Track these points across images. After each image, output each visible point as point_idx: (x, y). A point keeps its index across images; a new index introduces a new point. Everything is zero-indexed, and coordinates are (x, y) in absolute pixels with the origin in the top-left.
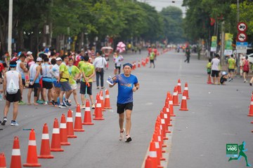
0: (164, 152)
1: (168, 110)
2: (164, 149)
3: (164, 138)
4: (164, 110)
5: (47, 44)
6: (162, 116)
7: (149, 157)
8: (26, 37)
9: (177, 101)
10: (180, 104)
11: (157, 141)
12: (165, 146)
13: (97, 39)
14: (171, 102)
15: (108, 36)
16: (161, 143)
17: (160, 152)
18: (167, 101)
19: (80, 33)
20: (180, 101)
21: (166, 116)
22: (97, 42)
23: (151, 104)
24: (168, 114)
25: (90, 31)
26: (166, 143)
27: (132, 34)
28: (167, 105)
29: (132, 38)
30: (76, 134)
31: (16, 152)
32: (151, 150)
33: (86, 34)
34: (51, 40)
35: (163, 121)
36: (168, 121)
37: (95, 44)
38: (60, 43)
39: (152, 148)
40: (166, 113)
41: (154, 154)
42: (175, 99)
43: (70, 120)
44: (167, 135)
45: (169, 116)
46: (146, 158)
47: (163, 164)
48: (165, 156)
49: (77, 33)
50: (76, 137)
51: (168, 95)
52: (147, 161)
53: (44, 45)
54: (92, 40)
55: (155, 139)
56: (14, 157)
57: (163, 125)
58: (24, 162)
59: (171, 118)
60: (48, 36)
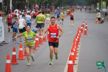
0: (77, 53)
1: (79, 35)
2: (77, 52)
3: (77, 47)
4: (77, 35)
5: (27, 7)
6: (76, 37)
7: (71, 55)
8: (18, 4)
9: (83, 31)
10: (84, 32)
11: (74, 48)
12: (78, 50)
13: (48, 4)
14: (80, 32)
15: (53, 3)
16: (76, 49)
17: (75, 53)
18: (78, 31)
19: (41, 2)
20: (84, 31)
21: (78, 37)
22: (48, 6)
23: (71, 32)
24: (79, 36)
25: (45, 1)
26: (78, 49)
27: (63, 2)
28: (78, 33)
29: (63, 4)
30: (39, 45)
31: (14, 53)
32: (71, 52)
33: (43, 2)
34: (28, 5)
35: (77, 40)
36: (79, 39)
37: (47, 6)
38: (32, 6)
39: (72, 51)
40: (78, 36)
41: (73, 54)
42: (82, 30)
43: (37, 39)
44: (79, 46)
45: (79, 37)
46: (70, 55)
47: (77, 58)
48: (78, 54)
49: (40, 2)
50: (39, 47)
51: (79, 28)
52: (70, 57)
53: (26, 7)
54: (46, 5)
55: (73, 47)
56: (13, 55)
57: (77, 41)
58: (17, 57)
59: (80, 38)
60: (27, 3)
